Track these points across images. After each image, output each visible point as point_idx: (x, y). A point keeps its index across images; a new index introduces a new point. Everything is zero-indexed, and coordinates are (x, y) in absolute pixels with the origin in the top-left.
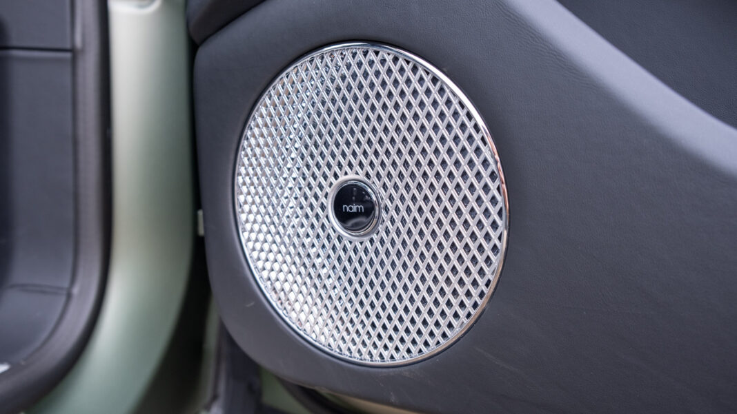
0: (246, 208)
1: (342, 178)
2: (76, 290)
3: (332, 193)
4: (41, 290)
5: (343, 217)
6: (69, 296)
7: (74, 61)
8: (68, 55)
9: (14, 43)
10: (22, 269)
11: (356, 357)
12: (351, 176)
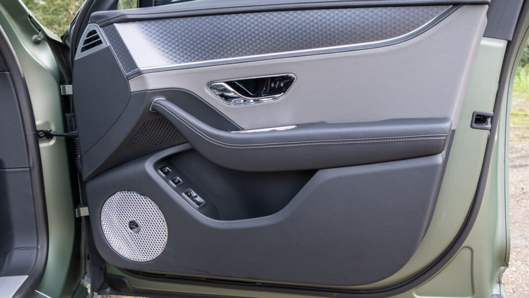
0: (106, 230)
1: (130, 220)
2: (39, 247)
3: (127, 225)
4: (27, 248)
5: (131, 228)
6: (37, 249)
7: (30, 171)
8: (28, 169)
9: (7, 167)
10: (18, 243)
11: (138, 260)
12: (132, 219)
